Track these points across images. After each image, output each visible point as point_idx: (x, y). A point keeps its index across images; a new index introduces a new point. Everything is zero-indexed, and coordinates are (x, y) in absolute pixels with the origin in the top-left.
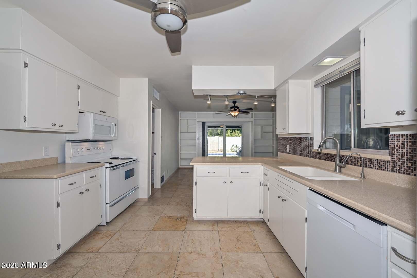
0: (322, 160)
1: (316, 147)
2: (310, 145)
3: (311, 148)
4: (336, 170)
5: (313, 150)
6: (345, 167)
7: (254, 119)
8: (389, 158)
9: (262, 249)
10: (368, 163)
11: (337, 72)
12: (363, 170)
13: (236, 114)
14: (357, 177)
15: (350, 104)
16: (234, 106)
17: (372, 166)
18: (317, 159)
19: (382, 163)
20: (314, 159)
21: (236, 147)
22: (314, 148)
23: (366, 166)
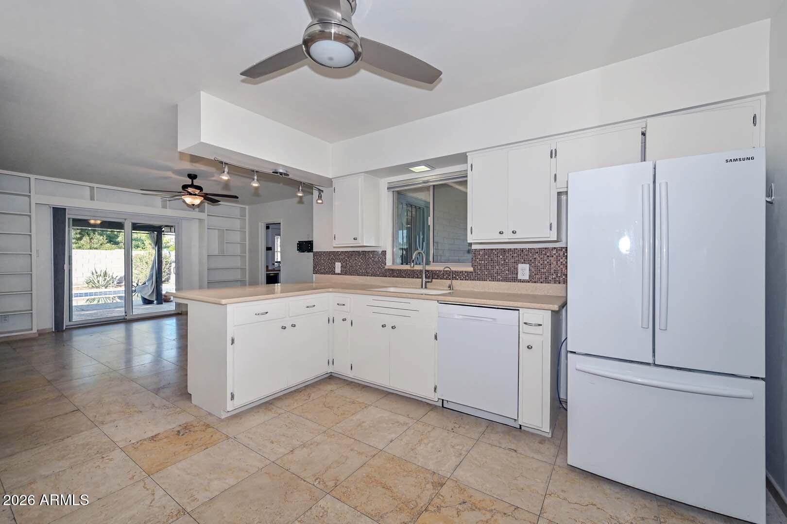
0: (401, 277)
1: (389, 263)
2: (381, 260)
3: (383, 264)
4: (422, 287)
5: (386, 267)
6: (431, 282)
7: (208, 215)
8: (471, 269)
9: (366, 402)
10: (454, 275)
11: (420, 181)
12: (452, 282)
13: (197, 201)
14: (446, 290)
15: (429, 218)
16: (190, 183)
17: (457, 277)
18: (393, 277)
19: (466, 274)
20: (388, 278)
21: (105, 274)
22: (387, 264)
23: (453, 278)
